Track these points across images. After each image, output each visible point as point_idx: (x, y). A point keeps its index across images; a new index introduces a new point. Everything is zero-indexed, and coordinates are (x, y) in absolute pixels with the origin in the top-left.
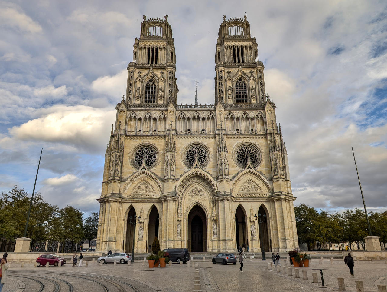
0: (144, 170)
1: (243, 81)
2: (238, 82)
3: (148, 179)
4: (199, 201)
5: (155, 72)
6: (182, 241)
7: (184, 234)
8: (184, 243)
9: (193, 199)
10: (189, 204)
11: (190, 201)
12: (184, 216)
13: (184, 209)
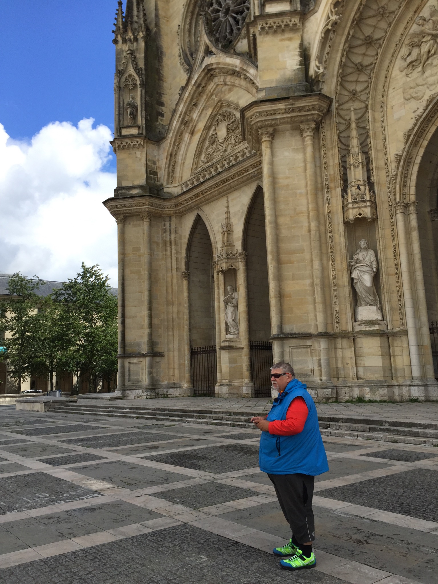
0: (208, 60)
3: (230, 90)
6: (388, 338)
7: (400, 296)
8: (405, 344)
9: (432, 75)
10: (412, 118)
11: (416, 93)
12: (390, 192)
13: (388, 156)
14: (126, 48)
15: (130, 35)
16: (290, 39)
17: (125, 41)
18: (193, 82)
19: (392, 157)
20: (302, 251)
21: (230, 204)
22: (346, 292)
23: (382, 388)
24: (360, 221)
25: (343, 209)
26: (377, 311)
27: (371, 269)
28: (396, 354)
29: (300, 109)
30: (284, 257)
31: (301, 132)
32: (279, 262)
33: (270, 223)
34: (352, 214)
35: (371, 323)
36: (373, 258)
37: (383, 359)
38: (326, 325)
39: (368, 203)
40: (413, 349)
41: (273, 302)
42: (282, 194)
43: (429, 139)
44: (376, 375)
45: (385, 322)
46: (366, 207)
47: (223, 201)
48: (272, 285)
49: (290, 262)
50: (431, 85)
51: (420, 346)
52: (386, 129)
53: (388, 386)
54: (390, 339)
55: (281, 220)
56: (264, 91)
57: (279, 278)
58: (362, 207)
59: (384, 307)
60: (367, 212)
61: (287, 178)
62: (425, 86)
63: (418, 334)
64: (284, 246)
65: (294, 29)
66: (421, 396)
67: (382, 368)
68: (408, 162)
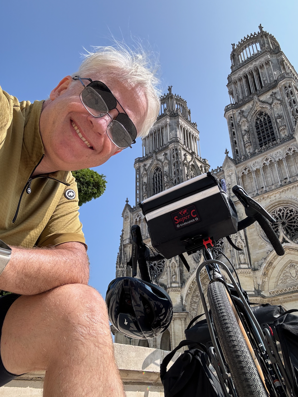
1: (265, 114)
2: (258, 119)
5: (159, 158)
14: (120, 269)
15: (122, 265)
16: (178, 294)
17: (120, 267)
29: (181, 315)
31: (181, 320)
65: (179, 291)
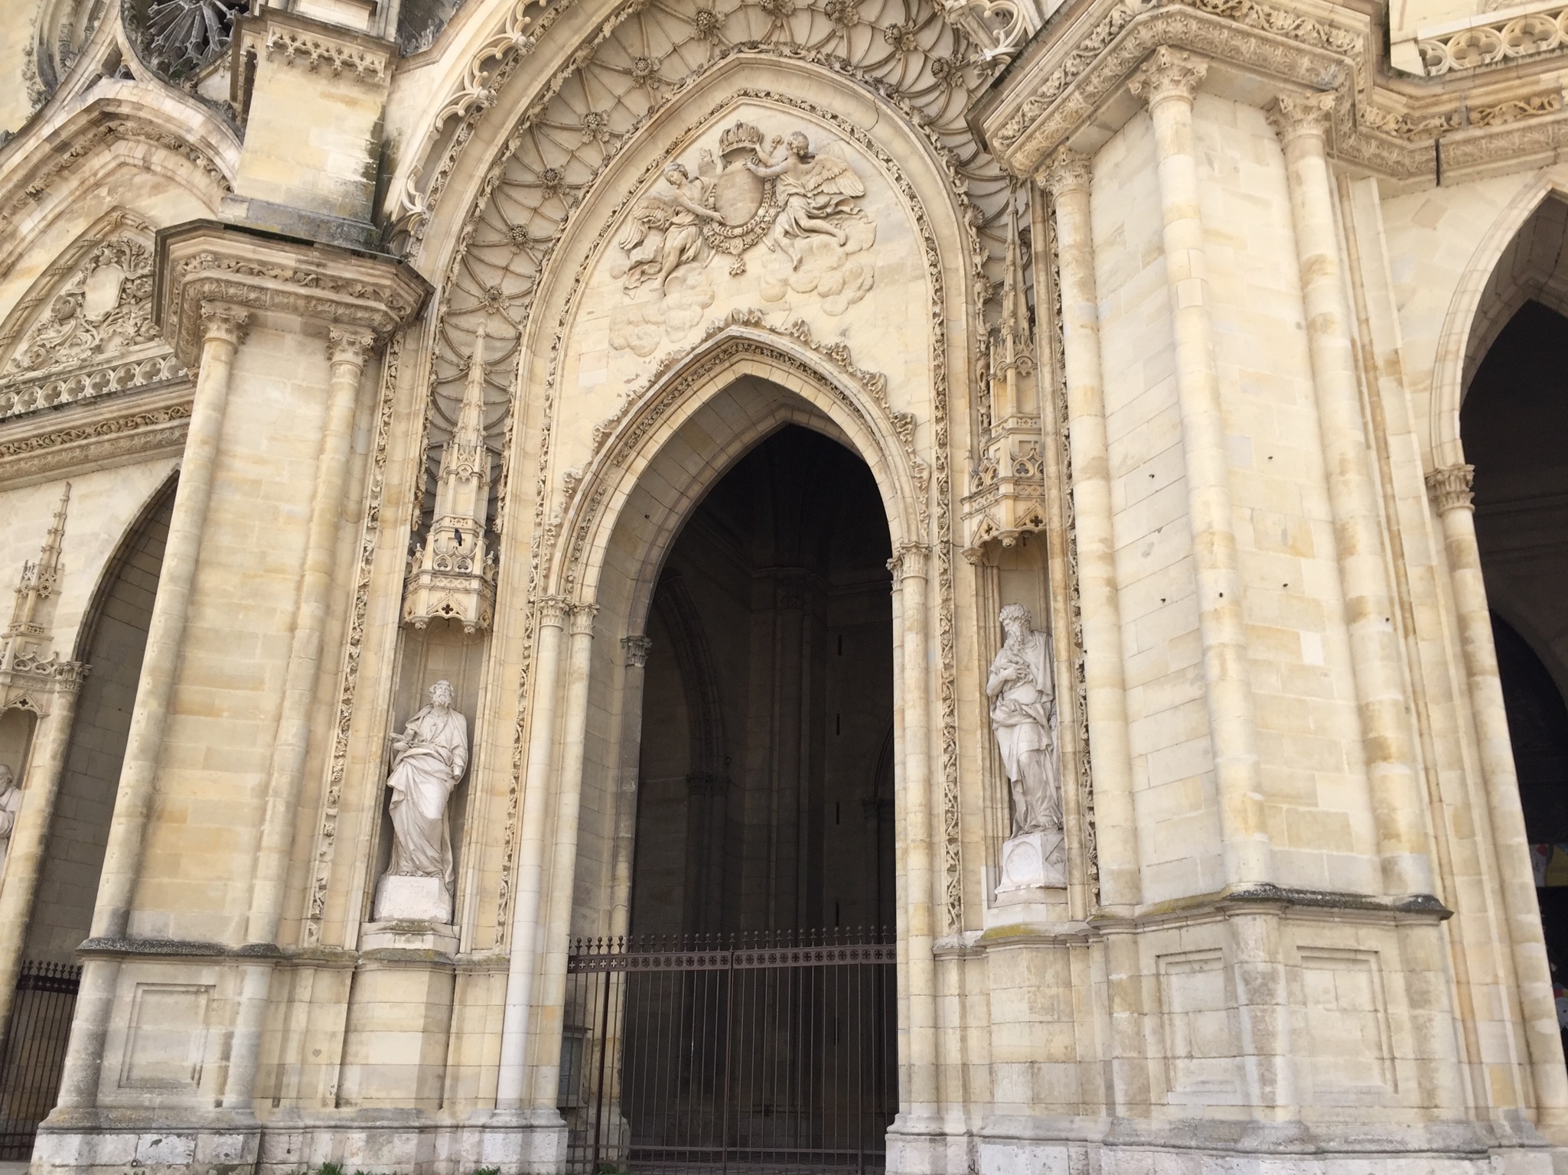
0: (109, 88)
3: (156, 189)
4: (776, 319)
6: (455, 977)
7: (510, 856)
8: (497, 1000)
9: (681, 307)
10: (619, 395)
11: (639, 338)
12: (536, 568)
13: (548, 473)
16: (351, 103)
18: (47, 130)
19: (557, 481)
20: (257, 684)
21: (73, 508)
22: (361, 827)
23: (405, 1136)
24: (445, 627)
25: (405, 586)
26: (440, 894)
27: (448, 769)
28: (468, 1027)
29: (339, 285)
30: (191, 693)
31: (331, 346)
32: (171, 704)
33: (173, 579)
34: (426, 604)
35: (414, 928)
36: (460, 738)
37: (426, 1043)
38: (277, 923)
39: (475, 584)
40: (516, 1017)
41: (120, 829)
42: (232, 503)
43: (650, 456)
44: (396, 1094)
45: (456, 928)
46: (467, 591)
47: (52, 495)
48: (131, 773)
49: (210, 711)
50: (677, 329)
51: (534, 1008)
52: (555, 405)
53: (422, 1130)
54: (459, 980)
55: (210, 579)
56: (245, 205)
57: (160, 756)
58: (457, 590)
59: (460, 885)
60: (468, 608)
61: (261, 461)
62: (663, 328)
63: (537, 972)
64: (200, 657)
65: (366, 79)
66: (507, 1160)
67: (416, 1070)
68: (593, 500)
